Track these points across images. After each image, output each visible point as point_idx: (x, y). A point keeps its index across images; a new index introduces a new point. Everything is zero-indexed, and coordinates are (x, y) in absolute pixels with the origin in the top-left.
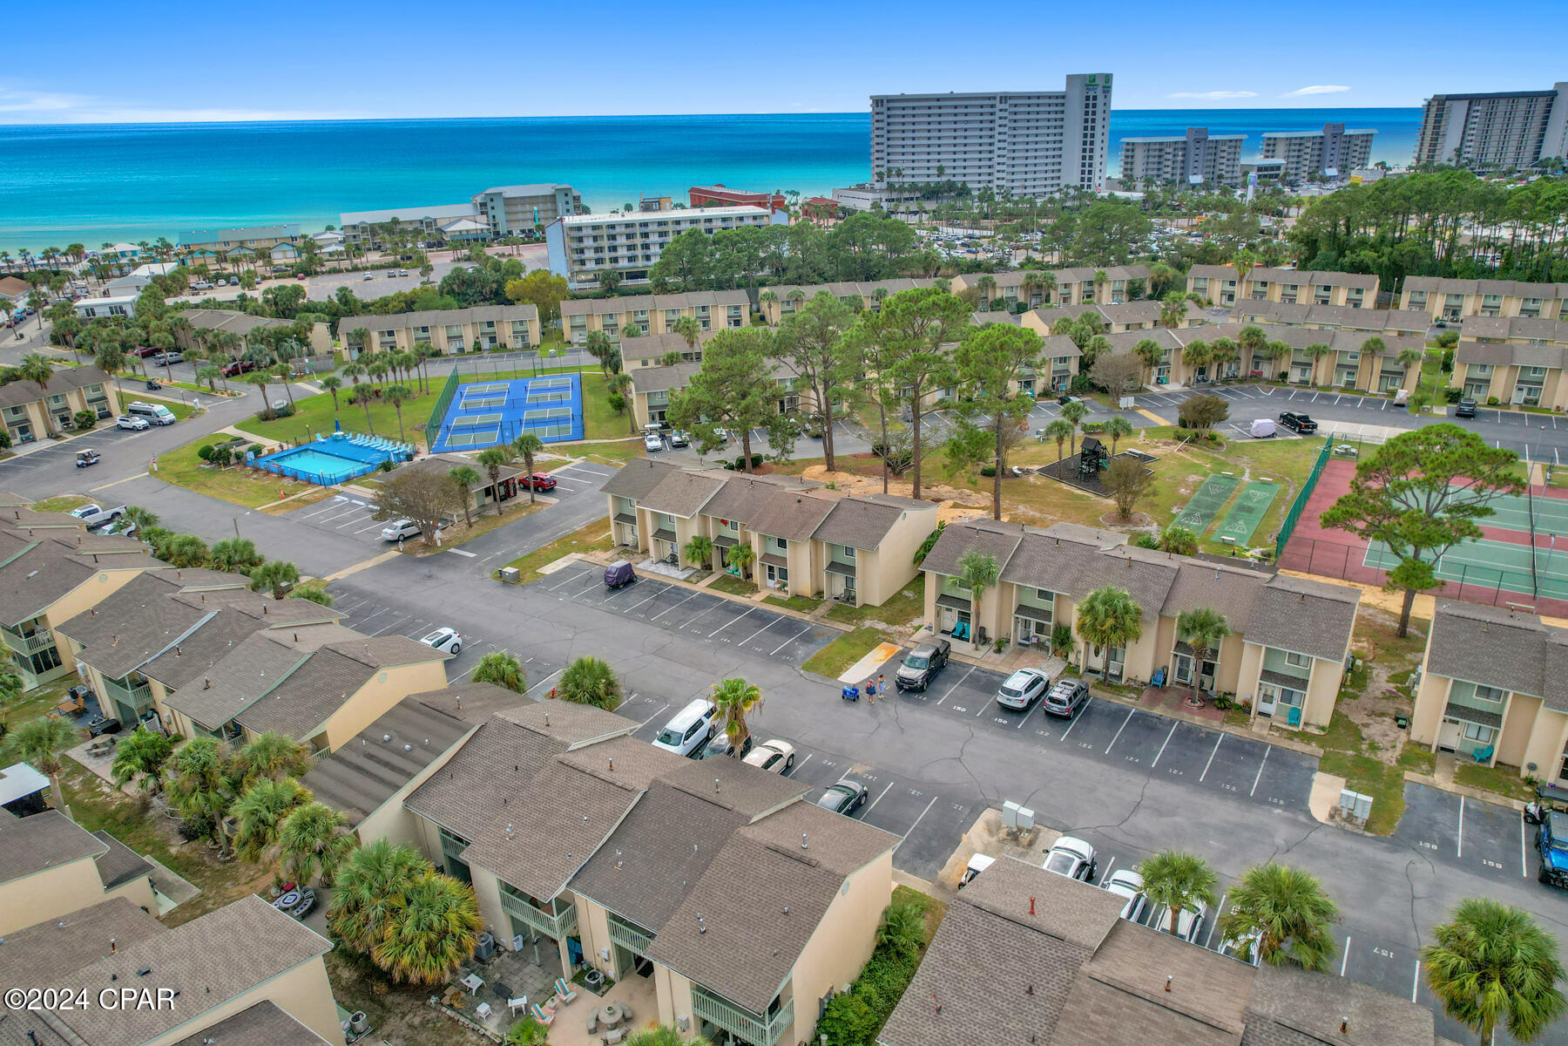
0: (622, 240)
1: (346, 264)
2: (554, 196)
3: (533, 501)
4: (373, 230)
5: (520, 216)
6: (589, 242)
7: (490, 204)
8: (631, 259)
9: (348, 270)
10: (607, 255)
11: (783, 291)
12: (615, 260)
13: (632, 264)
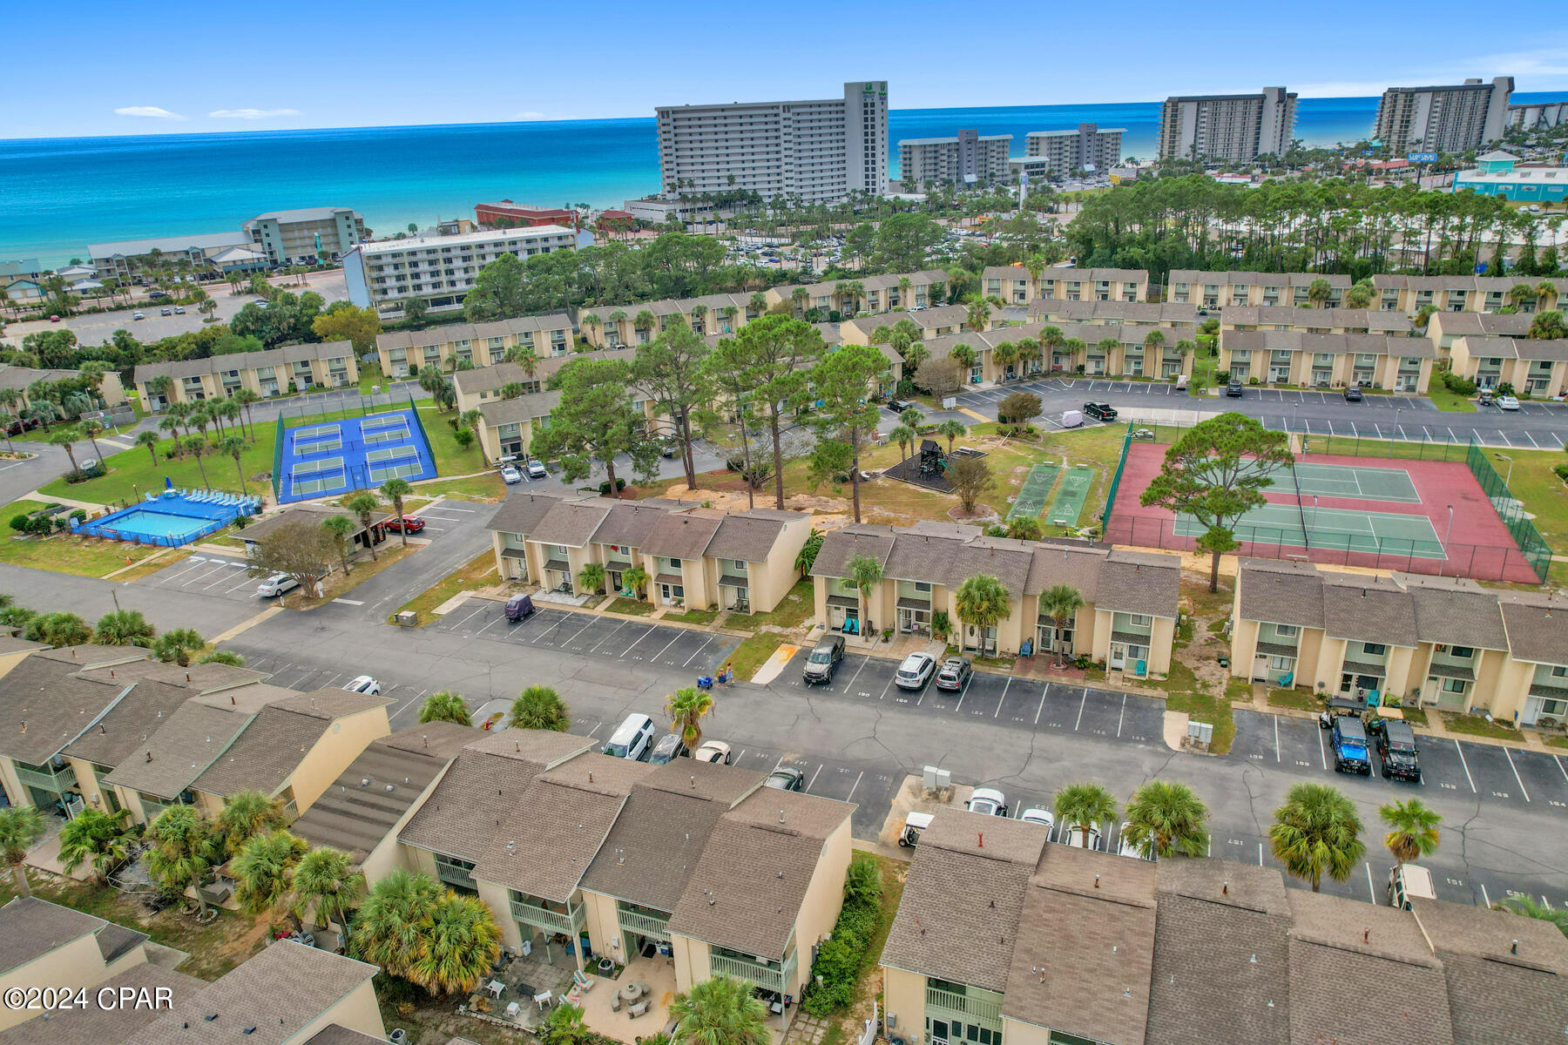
0: (424, 267)
1: (106, 302)
2: (334, 220)
3: (405, 544)
4: (131, 262)
5: (298, 242)
6: (389, 271)
7: (264, 232)
8: (435, 286)
9: (110, 310)
10: (409, 282)
11: (604, 312)
12: (418, 287)
13: (437, 291)
